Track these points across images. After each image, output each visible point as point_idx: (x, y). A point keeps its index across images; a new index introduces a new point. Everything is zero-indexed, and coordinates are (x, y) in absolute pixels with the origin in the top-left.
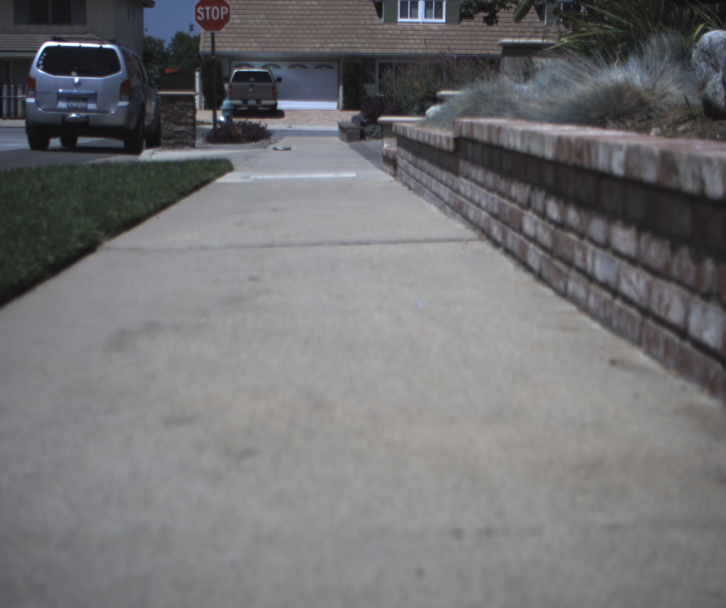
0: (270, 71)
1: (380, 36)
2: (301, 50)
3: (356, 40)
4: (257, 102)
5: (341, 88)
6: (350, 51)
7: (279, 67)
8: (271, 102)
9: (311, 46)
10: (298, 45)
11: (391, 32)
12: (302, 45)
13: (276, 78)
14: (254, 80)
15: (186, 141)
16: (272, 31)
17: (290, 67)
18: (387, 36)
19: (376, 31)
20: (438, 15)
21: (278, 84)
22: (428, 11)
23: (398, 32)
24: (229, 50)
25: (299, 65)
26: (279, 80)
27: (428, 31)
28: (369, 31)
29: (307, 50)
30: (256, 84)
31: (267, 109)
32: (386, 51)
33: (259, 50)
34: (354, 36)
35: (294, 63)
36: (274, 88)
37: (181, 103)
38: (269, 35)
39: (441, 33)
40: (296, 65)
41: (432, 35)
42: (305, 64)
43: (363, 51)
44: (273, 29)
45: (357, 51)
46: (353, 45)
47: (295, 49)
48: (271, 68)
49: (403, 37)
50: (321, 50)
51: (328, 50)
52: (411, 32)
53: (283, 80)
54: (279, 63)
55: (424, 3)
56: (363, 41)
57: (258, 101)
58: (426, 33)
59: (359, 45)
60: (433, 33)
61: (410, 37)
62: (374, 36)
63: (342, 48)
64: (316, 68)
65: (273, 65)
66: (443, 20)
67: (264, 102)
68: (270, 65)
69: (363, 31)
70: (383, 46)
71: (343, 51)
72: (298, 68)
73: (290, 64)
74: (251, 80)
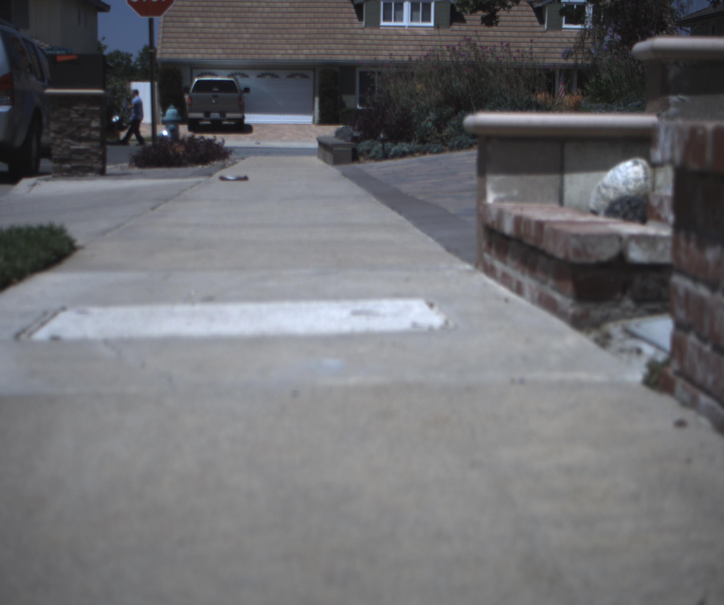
0: (236, 80)
1: (361, 41)
2: (272, 57)
3: (334, 46)
4: (221, 115)
5: (317, 99)
6: (327, 58)
7: (247, 76)
8: (238, 115)
9: (283, 52)
10: (267, 51)
11: (372, 37)
12: (273, 51)
13: (243, 89)
14: (218, 90)
15: (89, 165)
16: (239, 36)
17: (259, 76)
18: (368, 42)
19: (356, 36)
20: (426, 18)
21: (245, 95)
22: (415, 13)
23: (380, 37)
24: (190, 56)
25: (269, 74)
26: (247, 90)
27: (415, 35)
28: (348, 36)
29: (278, 57)
30: (221, 95)
31: (232, 123)
32: (367, 58)
33: (224, 56)
34: (331, 41)
35: (263, 72)
36: (240, 99)
37: (81, 108)
38: (236, 41)
39: (429, 38)
40: (266, 74)
41: (419, 41)
42: (276, 72)
43: (342, 58)
44: (239, 33)
45: (335, 58)
46: (330, 51)
47: (265, 56)
48: (238, 77)
49: (386, 42)
50: (295, 57)
51: (302, 57)
52: (395, 37)
53: (251, 91)
54: (246, 72)
55: (410, 4)
56: (342, 46)
57: (223, 114)
58: (412, 38)
59: (337, 52)
60: (420, 38)
61: (394, 42)
62: (354, 41)
63: (318, 54)
64: (289, 77)
65: (240, 74)
66: (432, 24)
67: (229, 115)
68: (236, 74)
69: (342, 36)
70: (364, 52)
71: (319, 58)
72: (268, 77)
73: (259, 72)
74: (215, 90)
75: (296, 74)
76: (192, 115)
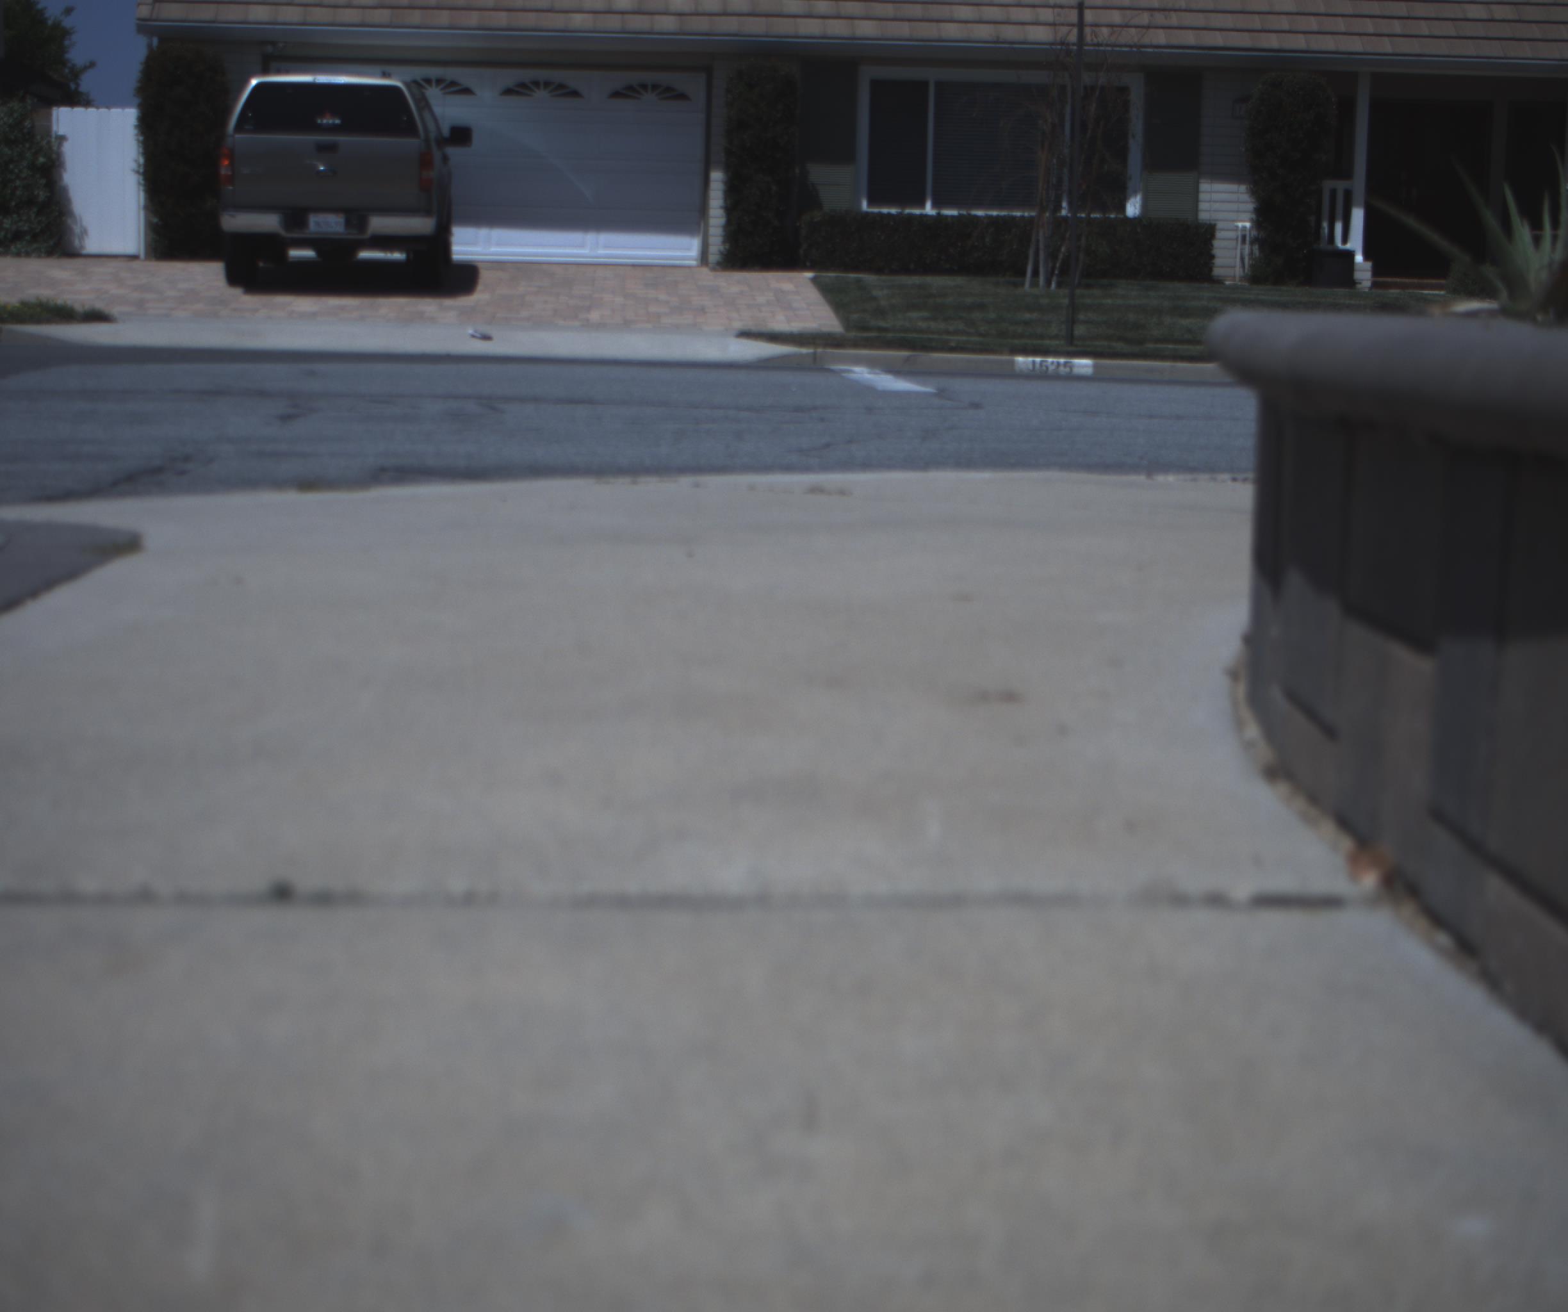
2: (556, 21)
4: (348, 223)
5: (717, 177)
6: (756, 27)
7: (467, 91)
8: (421, 225)
13: (446, 132)
14: (337, 121)
17: (508, 92)
21: (453, 151)
24: (262, 14)
25: (547, 84)
26: (461, 135)
29: (580, 21)
30: (346, 140)
31: (398, 256)
32: (901, 31)
33: (382, 15)
35: (527, 75)
40: (536, 84)
42: (571, 78)
43: (810, 28)
45: (783, 28)
47: (532, 16)
48: (433, 93)
50: (638, 23)
51: (667, 23)
53: (477, 138)
54: (464, 75)
57: (356, 217)
64: (616, 94)
67: (379, 224)
70: (888, 9)
71: (728, 25)
72: (541, 94)
73: (510, 77)
74: (325, 121)
75: (644, 87)
76: (236, 222)
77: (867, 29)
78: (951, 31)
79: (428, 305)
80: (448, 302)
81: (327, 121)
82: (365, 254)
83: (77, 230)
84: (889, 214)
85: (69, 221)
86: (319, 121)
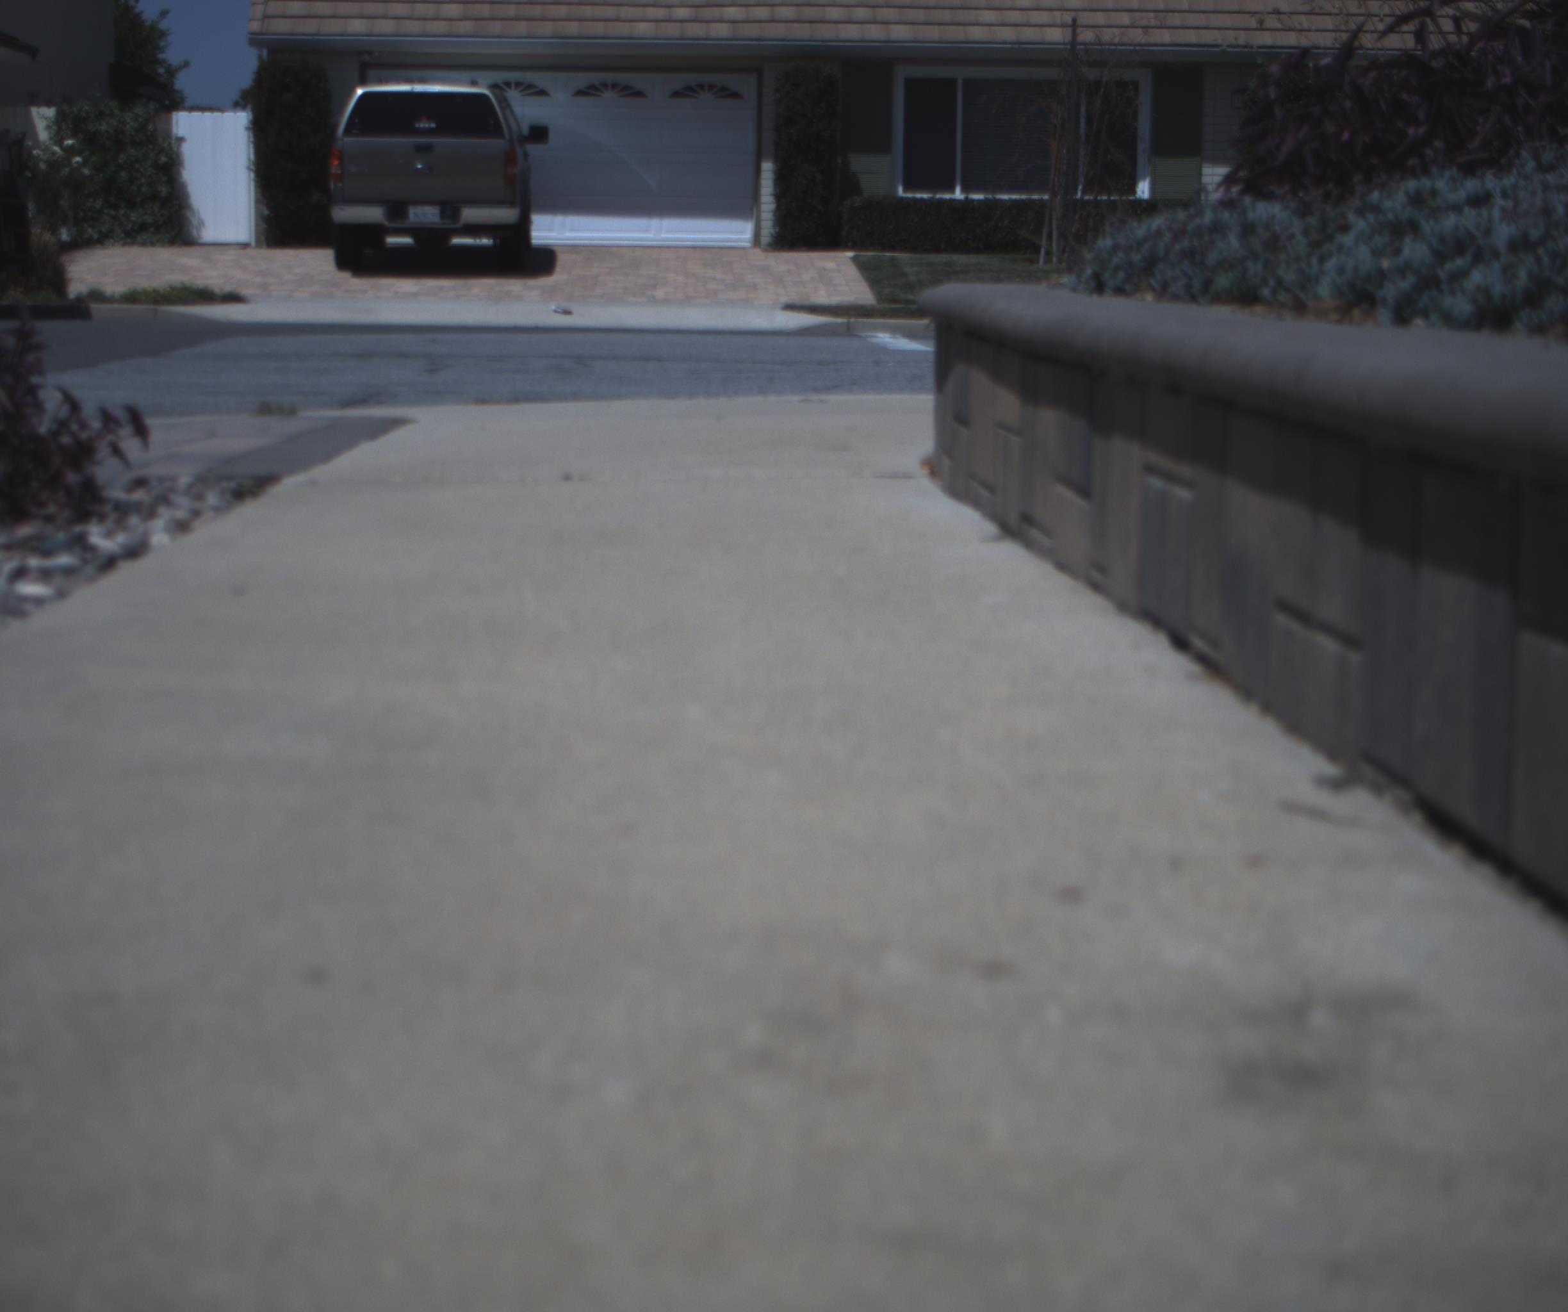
2: (623, 29)
4: (443, 214)
5: (768, 167)
6: (801, 32)
7: (543, 93)
8: (506, 215)
10: (608, 12)
12: (627, 12)
13: (525, 131)
14: (433, 125)
17: (580, 93)
21: (533, 149)
24: (357, 26)
25: (614, 86)
26: (539, 133)
29: (642, 28)
30: (443, 142)
31: (485, 241)
32: (932, 34)
33: (467, 26)
35: (596, 77)
36: (510, 158)
40: (605, 86)
42: (637, 79)
43: (850, 33)
45: (826, 33)
46: (810, 12)
47: (601, 25)
48: (513, 95)
50: (695, 30)
51: (721, 30)
53: (553, 136)
54: (540, 79)
57: (450, 209)
59: (835, 13)
63: (773, 21)
64: (676, 94)
65: (518, 84)
67: (471, 214)
68: (508, 84)
70: (920, 15)
71: (777, 31)
72: (609, 95)
73: (582, 79)
74: (422, 125)
75: (701, 87)
76: (344, 214)
77: (900, 33)
78: (977, 34)
79: (514, 285)
80: (531, 282)
81: (424, 125)
82: (457, 241)
83: (195, 222)
84: (922, 200)
85: (188, 214)
86: (417, 125)
